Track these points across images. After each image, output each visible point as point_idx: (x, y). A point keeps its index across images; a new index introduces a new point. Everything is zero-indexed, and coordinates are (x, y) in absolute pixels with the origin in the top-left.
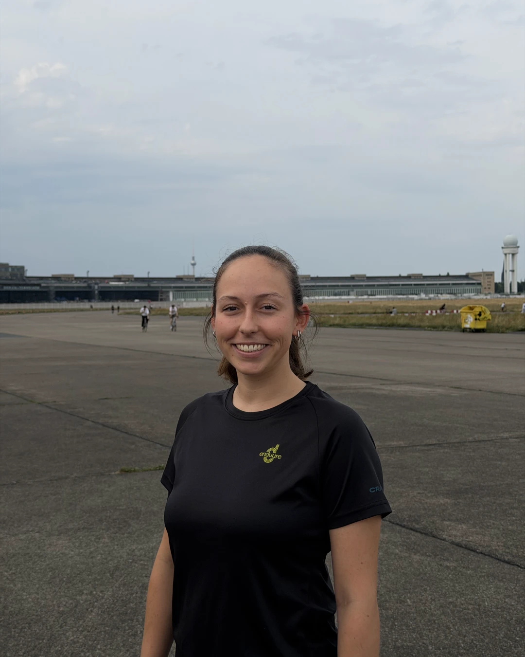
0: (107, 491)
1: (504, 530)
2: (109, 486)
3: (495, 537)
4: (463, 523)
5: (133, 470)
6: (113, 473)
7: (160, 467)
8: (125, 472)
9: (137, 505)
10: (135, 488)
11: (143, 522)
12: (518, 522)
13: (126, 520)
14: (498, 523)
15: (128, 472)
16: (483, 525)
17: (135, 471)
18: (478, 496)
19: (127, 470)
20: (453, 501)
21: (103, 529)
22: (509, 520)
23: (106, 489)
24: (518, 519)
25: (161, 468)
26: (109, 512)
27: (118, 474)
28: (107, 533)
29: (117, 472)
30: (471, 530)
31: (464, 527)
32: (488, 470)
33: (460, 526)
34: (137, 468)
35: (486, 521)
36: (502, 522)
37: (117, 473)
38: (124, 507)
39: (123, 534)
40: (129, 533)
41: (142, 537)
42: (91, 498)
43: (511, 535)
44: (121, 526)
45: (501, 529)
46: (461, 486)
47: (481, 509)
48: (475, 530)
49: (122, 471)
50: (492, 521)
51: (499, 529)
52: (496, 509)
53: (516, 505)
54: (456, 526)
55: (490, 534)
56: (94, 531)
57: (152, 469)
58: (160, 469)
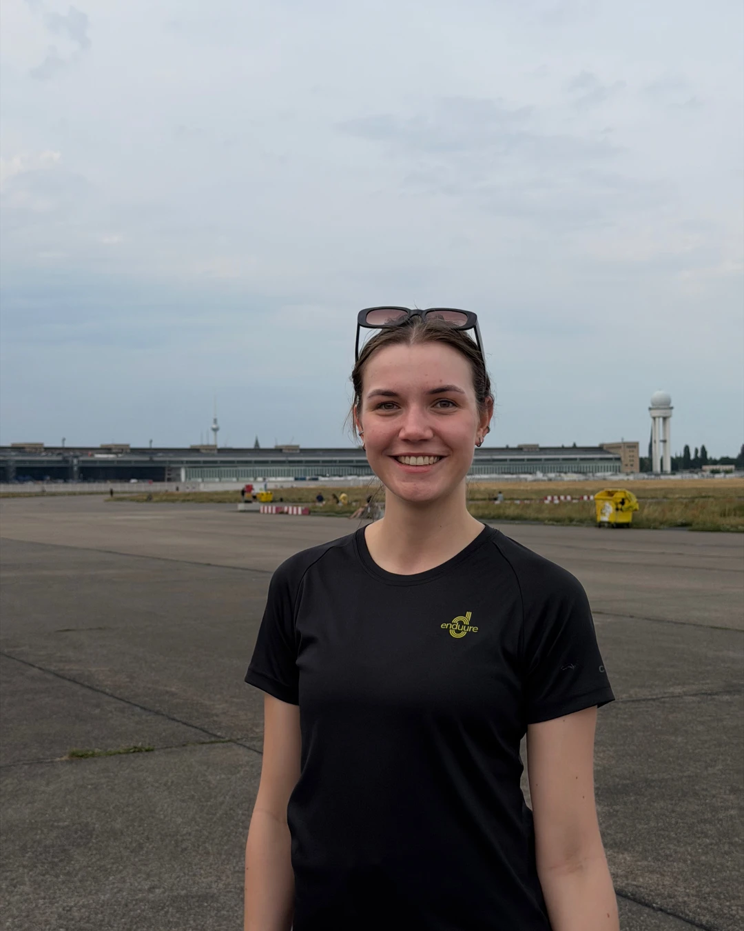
0: (44, 792)
1: (693, 863)
2: (48, 784)
3: (679, 877)
4: (626, 850)
5: (90, 753)
6: (58, 759)
7: (135, 748)
8: (77, 757)
9: (89, 819)
10: (90, 786)
11: (94, 852)
12: (716, 847)
13: (67, 847)
14: (682, 850)
15: (82, 756)
16: (659, 854)
17: (93, 755)
18: (646, 799)
19: (80, 754)
20: (607, 808)
21: (24, 867)
22: (700, 845)
23: (43, 788)
24: (714, 842)
25: (137, 750)
26: (39, 832)
27: (67, 761)
28: (31, 873)
29: (65, 758)
30: (639, 863)
31: (628, 858)
32: (656, 751)
33: (621, 856)
34: (97, 750)
35: (662, 846)
36: (689, 849)
37: (63, 759)
38: (66, 823)
39: (57, 876)
40: (68, 874)
41: (89, 883)
42: (14, 807)
43: (706, 874)
44: (56, 860)
45: (689, 862)
46: (617, 780)
47: (652, 824)
48: (646, 863)
49: (73, 755)
50: (671, 846)
51: (685, 861)
52: (677, 823)
53: (708, 816)
54: (615, 857)
55: (672, 873)
56: (7, 871)
57: (122, 751)
58: (134, 752)
